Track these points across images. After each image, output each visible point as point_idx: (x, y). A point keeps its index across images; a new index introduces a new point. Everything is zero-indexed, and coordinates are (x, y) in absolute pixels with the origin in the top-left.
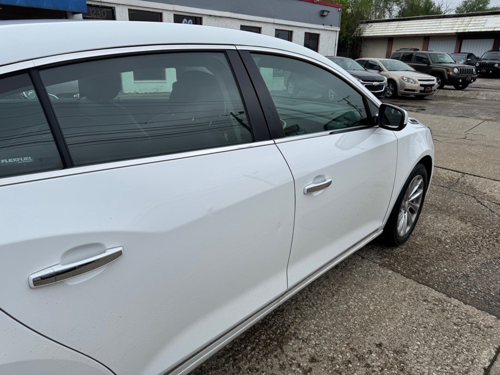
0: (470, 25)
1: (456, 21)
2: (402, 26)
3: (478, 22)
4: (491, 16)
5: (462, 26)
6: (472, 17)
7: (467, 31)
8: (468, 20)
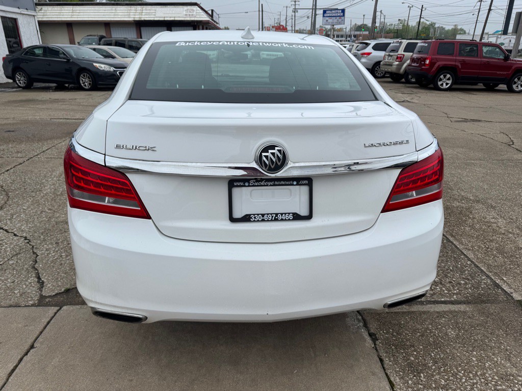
0: (143, 14)
1: (129, 9)
2: (78, 11)
3: (148, 11)
4: (158, 6)
5: (137, 14)
6: (142, 7)
7: (143, 19)
8: (140, 9)
